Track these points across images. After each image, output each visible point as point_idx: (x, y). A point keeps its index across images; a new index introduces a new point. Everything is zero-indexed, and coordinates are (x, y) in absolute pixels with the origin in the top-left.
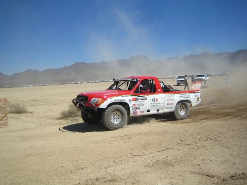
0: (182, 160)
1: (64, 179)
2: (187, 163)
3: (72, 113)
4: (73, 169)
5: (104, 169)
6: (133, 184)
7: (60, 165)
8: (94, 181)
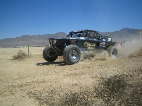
0: (85, 73)
1: (11, 83)
2: (88, 74)
3: (20, 56)
4: (18, 78)
5: (37, 78)
6: (55, 83)
7: (10, 77)
8: (31, 83)
